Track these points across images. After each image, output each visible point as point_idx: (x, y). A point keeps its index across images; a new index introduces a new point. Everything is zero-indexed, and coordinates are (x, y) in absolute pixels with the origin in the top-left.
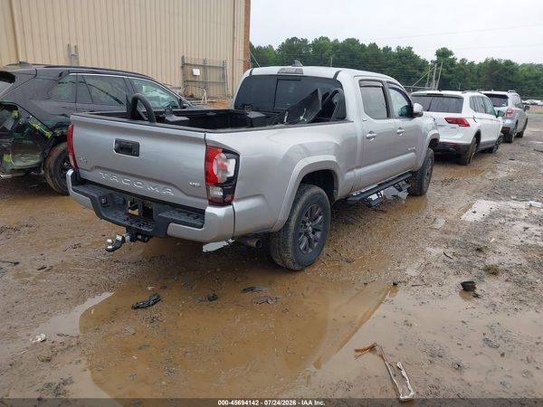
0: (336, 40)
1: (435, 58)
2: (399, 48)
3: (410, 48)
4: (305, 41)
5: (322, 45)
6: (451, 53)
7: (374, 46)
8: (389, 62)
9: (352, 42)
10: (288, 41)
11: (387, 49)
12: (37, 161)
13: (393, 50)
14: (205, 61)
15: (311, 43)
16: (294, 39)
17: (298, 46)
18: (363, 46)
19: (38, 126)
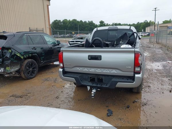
0: (70, 20)
1: (100, 24)
2: (89, 21)
3: (92, 21)
4: (60, 21)
5: (65, 22)
6: (104, 22)
7: (81, 21)
8: (87, 26)
9: (75, 20)
10: (54, 21)
11: (85, 22)
12: (19, 68)
13: (87, 22)
14: (37, 28)
15: (62, 21)
16: (56, 20)
17: (58, 23)
18: (78, 21)
19: (18, 55)
